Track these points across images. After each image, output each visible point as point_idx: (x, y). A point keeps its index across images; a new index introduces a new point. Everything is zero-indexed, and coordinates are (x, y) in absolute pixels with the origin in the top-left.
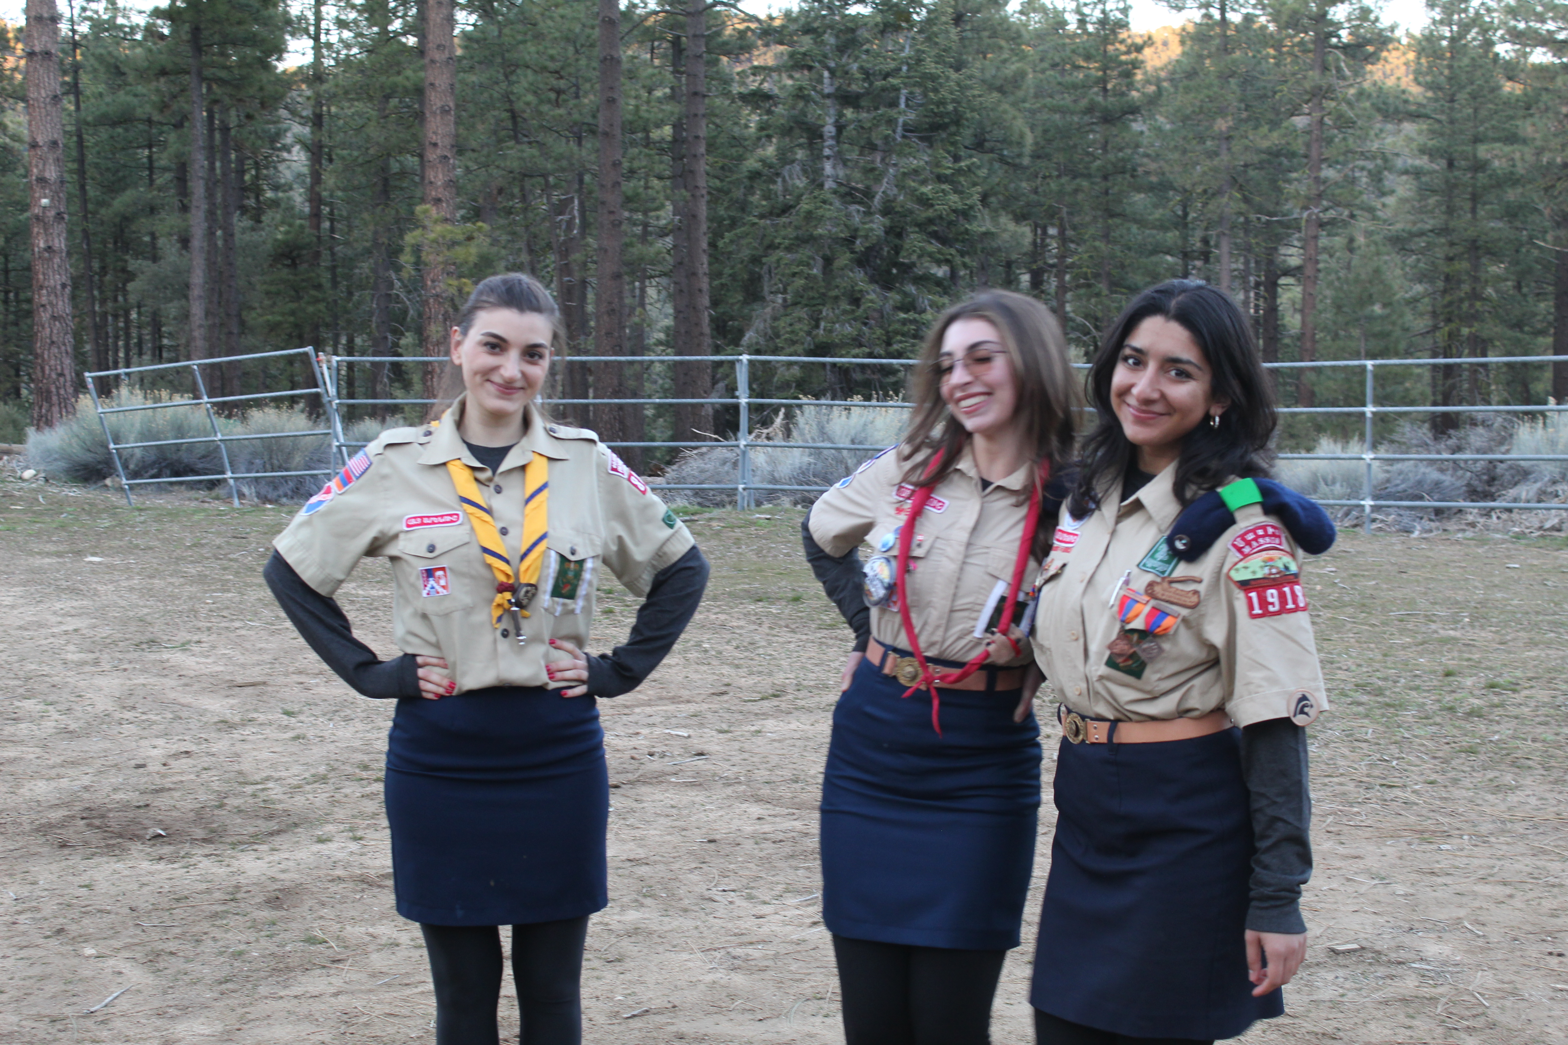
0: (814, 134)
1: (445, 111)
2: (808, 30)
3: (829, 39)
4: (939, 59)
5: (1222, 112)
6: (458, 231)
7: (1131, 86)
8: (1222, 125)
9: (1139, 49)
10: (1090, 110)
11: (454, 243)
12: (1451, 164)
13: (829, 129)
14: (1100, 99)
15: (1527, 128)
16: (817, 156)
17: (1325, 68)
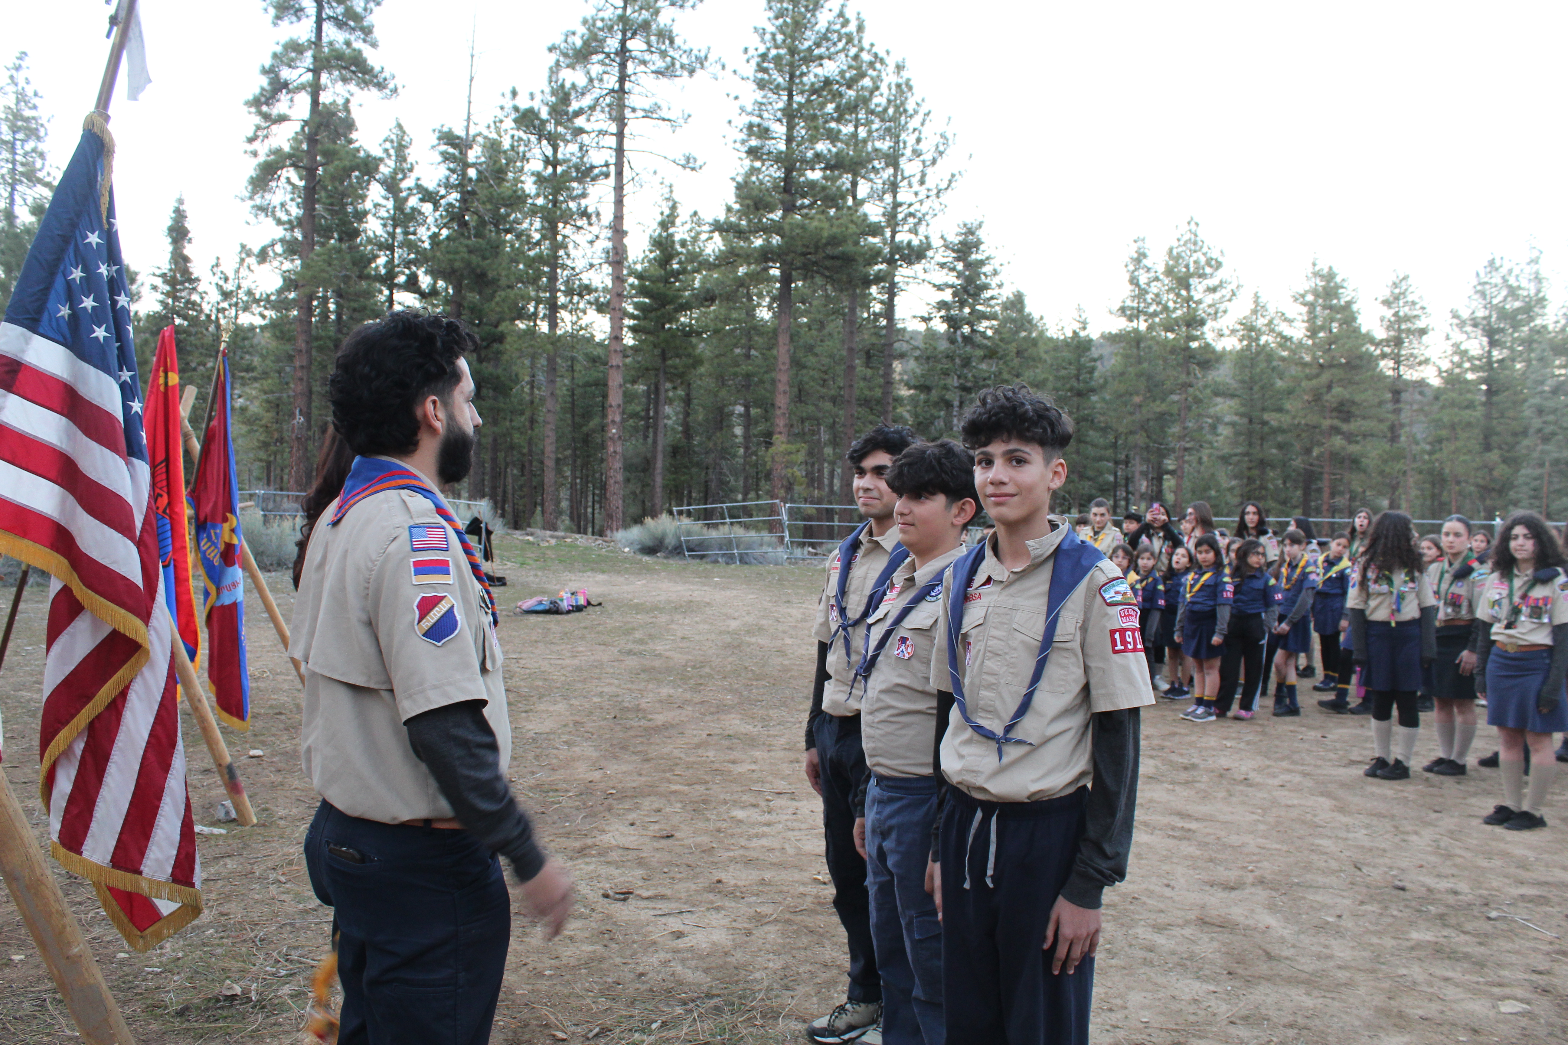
0: (948, 405)
1: (785, 393)
2: (947, 357)
3: (958, 361)
4: (1009, 372)
5: (1137, 393)
6: (792, 448)
7: (1091, 378)
8: (1137, 399)
9: (1095, 360)
10: (1071, 389)
11: (790, 453)
12: (1251, 421)
13: (956, 403)
14: (1076, 384)
15: (1288, 406)
16: (949, 415)
17: (1188, 373)
